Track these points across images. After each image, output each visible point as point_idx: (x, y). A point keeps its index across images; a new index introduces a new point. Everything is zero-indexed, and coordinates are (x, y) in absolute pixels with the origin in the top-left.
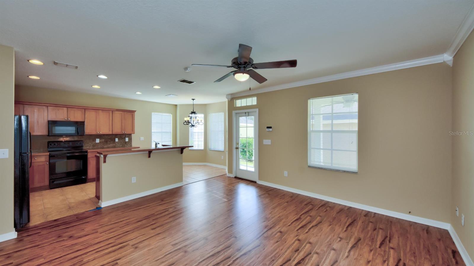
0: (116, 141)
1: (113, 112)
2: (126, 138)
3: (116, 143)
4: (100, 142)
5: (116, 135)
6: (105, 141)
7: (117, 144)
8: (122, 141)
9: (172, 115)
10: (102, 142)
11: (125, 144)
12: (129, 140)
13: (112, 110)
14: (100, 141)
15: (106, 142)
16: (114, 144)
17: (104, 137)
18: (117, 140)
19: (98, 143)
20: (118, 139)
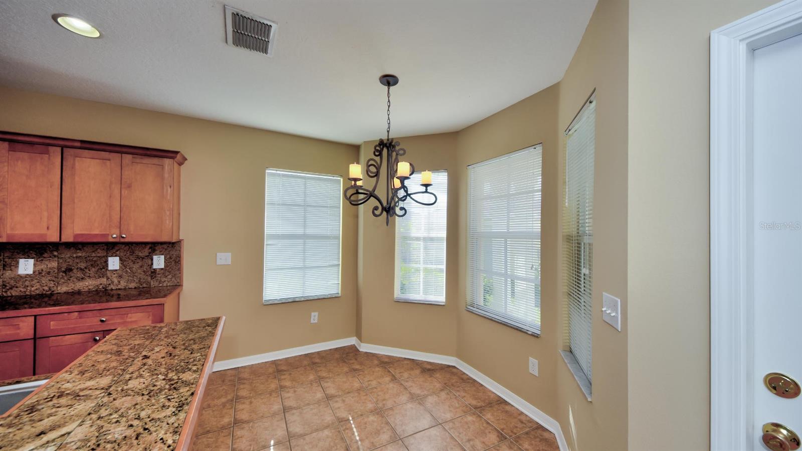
0: (111, 267)
1: (64, 149)
2: (155, 258)
3: (109, 274)
4: (38, 274)
5: (111, 247)
6: (59, 269)
7: (116, 281)
8: (136, 266)
9: (342, 179)
10: (49, 273)
11: (152, 278)
12: (166, 266)
13: (61, 143)
14: (39, 268)
15: (65, 272)
16: (104, 281)
17: (56, 253)
18: (114, 263)
19: (27, 276)
20: (121, 260)
